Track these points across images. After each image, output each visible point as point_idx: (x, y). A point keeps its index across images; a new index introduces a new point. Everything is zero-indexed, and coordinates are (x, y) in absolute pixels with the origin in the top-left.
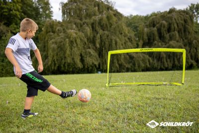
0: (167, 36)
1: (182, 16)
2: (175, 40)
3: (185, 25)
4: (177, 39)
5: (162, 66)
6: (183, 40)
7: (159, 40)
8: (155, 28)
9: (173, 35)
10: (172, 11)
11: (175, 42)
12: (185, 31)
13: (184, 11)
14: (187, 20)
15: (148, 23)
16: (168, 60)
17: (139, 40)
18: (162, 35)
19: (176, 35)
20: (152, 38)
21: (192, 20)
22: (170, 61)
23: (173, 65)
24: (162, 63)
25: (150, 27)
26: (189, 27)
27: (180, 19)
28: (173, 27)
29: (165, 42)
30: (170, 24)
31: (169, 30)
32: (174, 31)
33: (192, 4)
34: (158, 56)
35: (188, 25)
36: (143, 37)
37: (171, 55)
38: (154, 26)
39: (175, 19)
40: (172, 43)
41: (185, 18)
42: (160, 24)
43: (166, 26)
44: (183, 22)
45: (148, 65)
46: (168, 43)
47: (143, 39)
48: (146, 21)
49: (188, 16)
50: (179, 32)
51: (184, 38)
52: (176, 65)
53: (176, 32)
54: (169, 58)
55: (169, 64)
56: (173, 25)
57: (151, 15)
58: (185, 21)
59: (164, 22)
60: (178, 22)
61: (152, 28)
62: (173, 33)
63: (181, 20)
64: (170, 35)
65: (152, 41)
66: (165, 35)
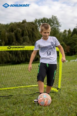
0: (22, 39)
1: (31, 26)
3: (33, 32)
4: (28, 41)
5: (19, 60)
6: (32, 42)
7: (16, 42)
8: (13, 33)
9: (25, 38)
10: (24, 22)
11: (27, 43)
12: (33, 36)
13: (32, 23)
14: (34, 29)
15: (8, 29)
17: (2, 41)
18: (18, 38)
19: (27, 38)
20: (11, 40)
21: (37, 29)
22: (24, 56)
23: (26, 59)
24: (19, 57)
25: (10, 32)
26: (35, 34)
27: (29, 28)
28: (25, 33)
29: (20, 43)
30: (23, 31)
31: (23, 35)
32: (26, 35)
33: (36, 19)
34: (16, 53)
36: (5, 39)
37: (24, 52)
38: (12, 31)
39: (26, 27)
40: (24, 43)
41: (33, 27)
42: (16, 30)
43: (21, 32)
44: (31, 30)
45: (9, 59)
46: (22, 44)
47: (5, 40)
48: (7, 28)
50: (29, 36)
51: (32, 41)
53: (27, 37)
54: (23, 54)
55: (23, 58)
56: (26, 31)
57: (10, 24)
58: (33, 29)
59: (19, 29)
60: (28, 30)
62: (25, 37)
63: (31, 28)
64: (23, 38)
65: (11, 42)
66: (20, 38)
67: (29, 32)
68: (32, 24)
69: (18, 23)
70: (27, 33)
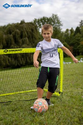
0: (20, 41)
1: (30, 26)
2: (26, 44)
3: (32, 33)
4: (28, 43)
5: (18, 64)
6: (32, 44)
7: (15, 44)
8: (11, 35)
9: (25, 40)
10: (23, 22)
11: (26, 45)
12: (32, 37)
13: (31, 23)
14: (33, 29)
15: (6, 31)
16: (22, 59)
18: (17, 40)
19: (26, 40)
20: (10, 43)
21: (36, 29)
22: (24, 60)
23: (26, 62)
24: (18, 61)
25: (7, 34)
26: (35, 35)
27: (28, 28)
28: (24, 34)
29: (19, 45)
30: (22, 32)
31: (21, 36)
32: (25, 37)
33: (35, 19)
34: (15, 56)
35: (34, 33)
37: (24, 55)
38: (10, 33)
39: (25, 28)
40: (24, 46)
42: (14, 32)
43: (19, 34)
44: (30, 31)
45: (8, 63)
46: (22, 46)
47: (3, 43)
48: (4, 30)
49: (33, 26)
50: (28, 38)
52: (28, 62)
53: (27, 38)
54: (23, 57)
55: (23, 61)
56: (24, 32)
57: (8, 26)
58: (32, 30)
59: (18, 30)
60: (27, 31)
61: (9, 35)
62: (25, 38)
63: (30, 29)
64: (22, 40)
65: (10, 45)
66: (19, 40)
67: (28, 33)
68: (31, 25)
69: (15, 24)
70: (26, 34)
